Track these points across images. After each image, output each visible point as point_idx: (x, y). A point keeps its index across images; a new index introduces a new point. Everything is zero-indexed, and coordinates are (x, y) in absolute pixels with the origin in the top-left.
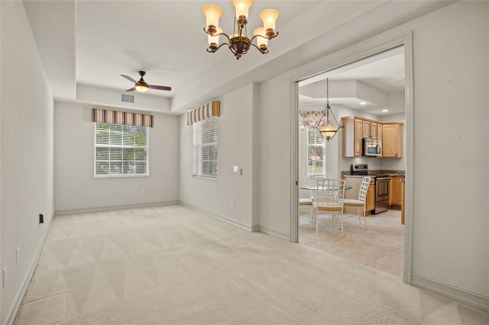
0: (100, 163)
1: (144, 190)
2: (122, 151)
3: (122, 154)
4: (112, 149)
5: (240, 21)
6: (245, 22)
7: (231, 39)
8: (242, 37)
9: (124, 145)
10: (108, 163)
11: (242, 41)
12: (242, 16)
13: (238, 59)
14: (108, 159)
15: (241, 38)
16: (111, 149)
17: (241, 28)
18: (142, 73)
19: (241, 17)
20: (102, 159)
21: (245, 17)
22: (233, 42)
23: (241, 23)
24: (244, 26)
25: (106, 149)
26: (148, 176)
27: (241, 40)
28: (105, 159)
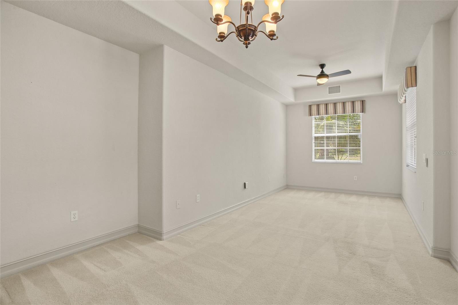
0: (317, 150)
1: (356, 177)
2: (336, 139)
3: (335, 142)
4: (328, 138)
5: (245, 8)
6: (251, 8)
7: (237, 27)
8: (249, 24)
9: (338, 133)
10: (324, 150)
11: (248, 29)
12: (248, 2)
13: (247, 47)
14: (324, 147)
15: (247, 26)
16: (326, 138)
17: (247, 15)
18: (322, 66)
19: (246, 3)
20: (320, 147)
21: (251, 3)
22: (240, 29)
23: (247, 10)
24: (250, 12)
25: (322, 138)
26: (362, 163)
27: (247, 27)
28: (321, 147)
